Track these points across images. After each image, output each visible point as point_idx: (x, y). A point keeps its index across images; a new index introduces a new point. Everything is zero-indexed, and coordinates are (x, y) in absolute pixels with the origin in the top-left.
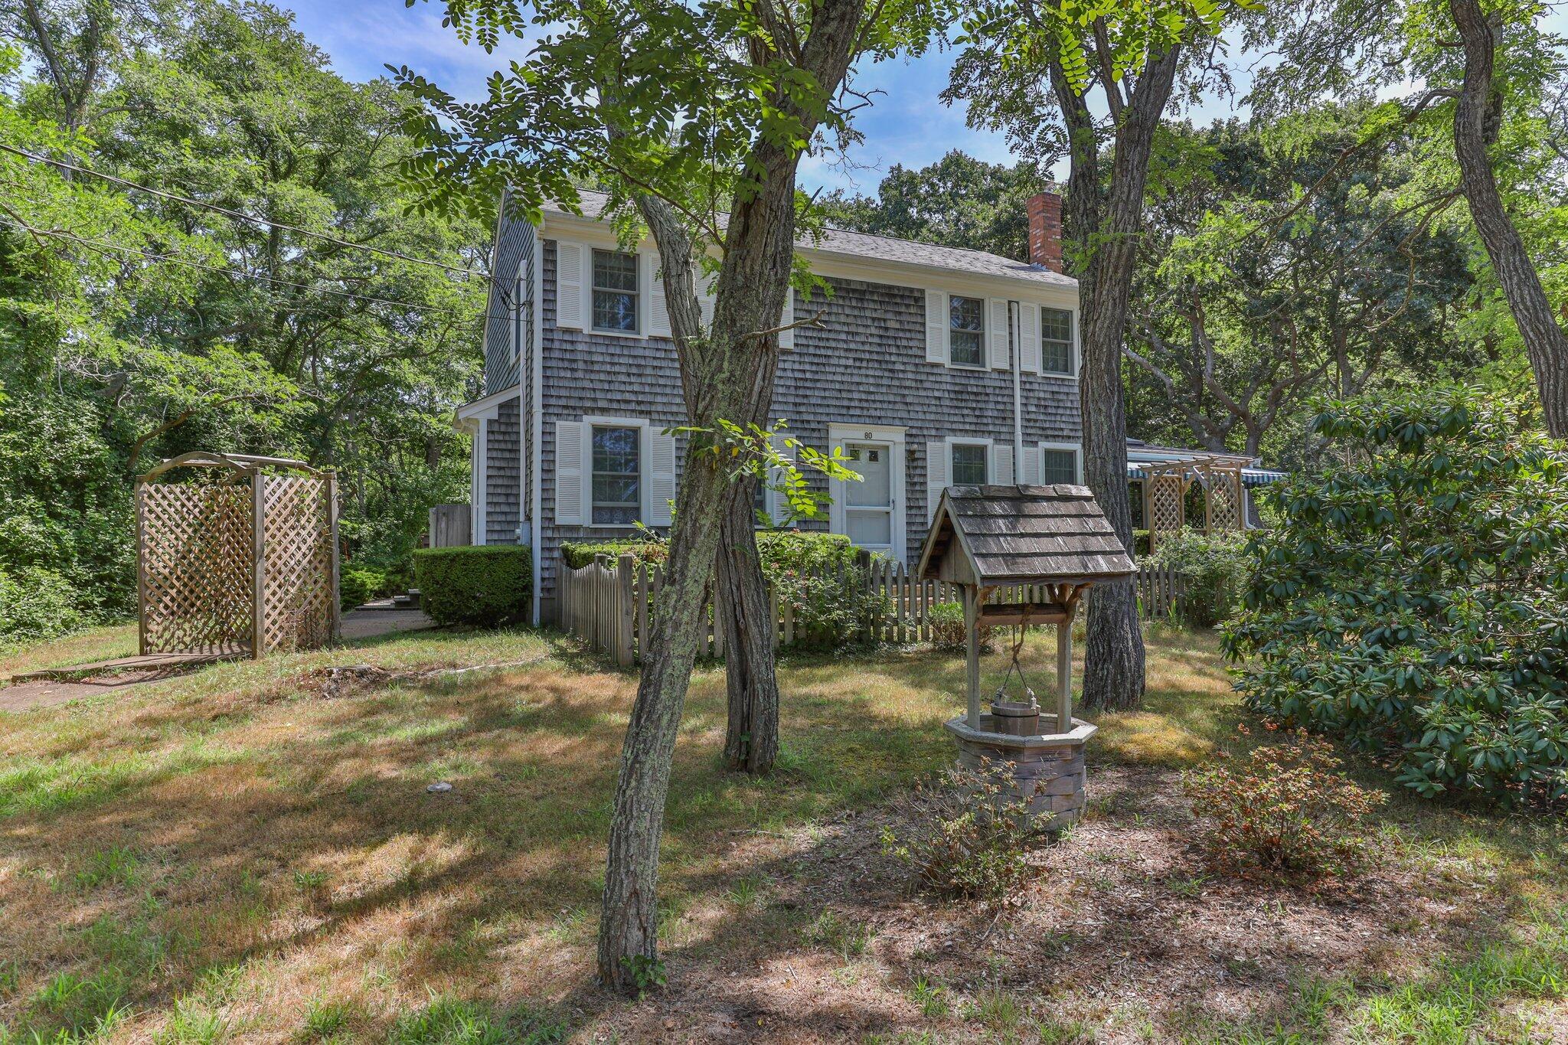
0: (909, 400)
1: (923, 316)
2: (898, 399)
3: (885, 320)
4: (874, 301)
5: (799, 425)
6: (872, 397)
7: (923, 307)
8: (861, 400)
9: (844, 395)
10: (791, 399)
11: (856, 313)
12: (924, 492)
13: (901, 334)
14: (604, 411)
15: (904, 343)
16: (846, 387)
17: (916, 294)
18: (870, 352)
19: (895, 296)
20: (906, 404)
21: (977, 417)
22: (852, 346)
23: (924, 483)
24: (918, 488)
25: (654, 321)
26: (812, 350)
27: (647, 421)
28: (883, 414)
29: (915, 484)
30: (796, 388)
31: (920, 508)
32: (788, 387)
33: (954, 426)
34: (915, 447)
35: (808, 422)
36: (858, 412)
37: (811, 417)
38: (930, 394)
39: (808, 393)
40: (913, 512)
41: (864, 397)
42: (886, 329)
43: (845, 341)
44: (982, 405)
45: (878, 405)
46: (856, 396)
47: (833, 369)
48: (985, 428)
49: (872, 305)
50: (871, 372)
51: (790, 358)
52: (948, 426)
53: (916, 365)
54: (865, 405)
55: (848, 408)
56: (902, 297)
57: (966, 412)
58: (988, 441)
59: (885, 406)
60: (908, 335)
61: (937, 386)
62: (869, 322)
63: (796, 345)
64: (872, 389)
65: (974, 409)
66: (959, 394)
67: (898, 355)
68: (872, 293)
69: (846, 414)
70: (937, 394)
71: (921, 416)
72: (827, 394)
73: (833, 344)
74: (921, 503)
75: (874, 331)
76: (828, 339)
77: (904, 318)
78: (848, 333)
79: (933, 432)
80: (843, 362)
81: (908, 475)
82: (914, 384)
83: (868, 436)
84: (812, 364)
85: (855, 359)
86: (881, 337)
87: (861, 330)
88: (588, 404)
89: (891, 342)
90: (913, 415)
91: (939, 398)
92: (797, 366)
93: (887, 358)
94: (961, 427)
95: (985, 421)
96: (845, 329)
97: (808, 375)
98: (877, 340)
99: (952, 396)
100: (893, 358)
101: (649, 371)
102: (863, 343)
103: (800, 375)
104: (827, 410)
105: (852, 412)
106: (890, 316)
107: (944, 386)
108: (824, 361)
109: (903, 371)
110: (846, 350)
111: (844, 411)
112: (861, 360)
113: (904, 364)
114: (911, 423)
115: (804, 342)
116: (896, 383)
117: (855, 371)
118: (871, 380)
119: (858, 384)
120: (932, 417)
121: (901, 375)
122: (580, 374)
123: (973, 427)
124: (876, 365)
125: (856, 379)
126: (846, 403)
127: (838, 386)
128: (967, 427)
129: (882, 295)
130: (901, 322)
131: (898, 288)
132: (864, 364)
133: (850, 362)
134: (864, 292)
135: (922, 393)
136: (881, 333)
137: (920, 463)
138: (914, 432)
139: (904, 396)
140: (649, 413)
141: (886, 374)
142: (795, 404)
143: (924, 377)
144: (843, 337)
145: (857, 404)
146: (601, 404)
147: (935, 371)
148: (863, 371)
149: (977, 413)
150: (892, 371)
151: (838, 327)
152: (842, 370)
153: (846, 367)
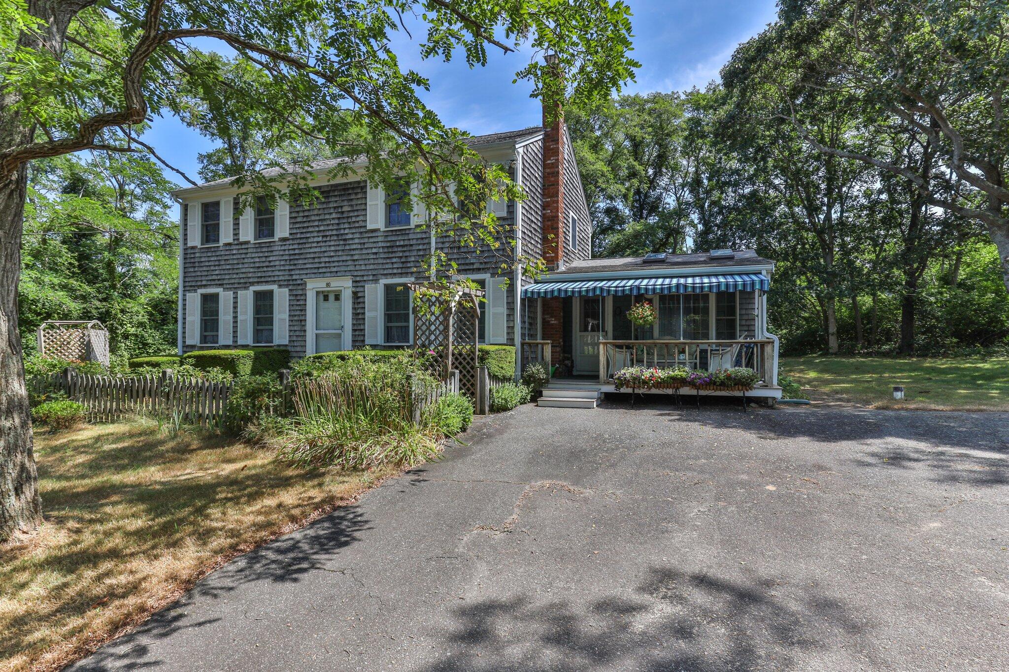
0: (356, 257)
1: (366, 198)
2: (349, 258)
3: (342, 207)
4: (336, 196)
5: (291, 283)
6: (333, 259)
7: (365, 193)
8: (325, 262)
9: (316, 260)
10: (287, 268)
11: (325, 206)
12: (364, 319)
13: (351, 214)
14: (205, 286)
15: (354, 219)
16: (317, 255)
17: (362, 184)
18: (332, 230)
19: (348, 189)
20: (354, 260)
21: (403, 263)
22: (322, 228)
23: (364, 314)
24: (360, 317)
25: (226, 236)
26: (299, 236)
27: (222, 289)
28: (339, 269)
29: (358, 314)
30: (290, 260)
31: (361, 330)
32: (286, 260)
33: (385, 272)
34: (358, 290)
35: (296, 280)
36: (324, 270)
37: (297, 277)
38: (369, 251)
39: (296, 262)
40: (357, 333)
41: (327, 260)
42: (342, 213)
43: (317, 226)
44: (407, 254)
45: (336, 264)
46: (323, 260)
47: (309, 245)
48: (409, 270)
49: (333, 199)
50: (332, 243)
51: (288, 243)
52: (382, 272)
53: (361, 233)
54: (327, 265)
55: (318, 268)
56: (353, 188)
57: (394, 260)
58: (410, 280)
59: (341, 264)
60: (356, 214)
61: (375, 245)
62: (332, 211)
63: (291, 234)
64: (332, 254)
65: (401, 257)
66: (391, 248)
67: (350, 228)
68: (334, 191)
69: (318, 272)
70: (374, 250)
71: (363, 268)
72: (306, 261)
73: (311, 229)
74: (362, 327)
75: (334, 216)
76: (308, 227)
77: (354, 203)
78: (319, 220)
79: (371, 278)
80: (316, 239)
81: (354, 309)
82: (359, 247)
83: (328, 285)
84: (299, 244)
85: (323, 236)
86: (339, 218)
87: (327, 217)
88: (199, 283)
89: (345, 221)
90: (358, 268)
91: (376, 253)
92: (291, 247)
93: (342, 232)
94: (390, 271)
95: (409, 265)
96: (317, 218)
97: (297, 252)
98: (336, 221)
99: (386, 250)
100: (346, 231)
101: (223, 263)
102: (328, 225)
103: (292, 252)
104: (305, 272)
105: (321, 270)
106: (346, 203)
107: (380, 245)
108: (304, 241)
109: (352, 239)
110: (319, 231)
111: (316, 271)
112: (327, 236)
113: (353, 233)
114: (356, 274)
115: (295, 231)
116: (347, 247)
117: (324, 244)
118: (333, 248)
119: (324, 252)
120: (372, 267)
121: (351, 242)
122: (196, 269)
123: (399, 271)
124: (335, 238)
125: (323, 249)
126: (317, 265)
127: (312, 256)
128: (395, 271)
129: (340, 190)
130: (352, 206)
131: (350, 183)
132: (328, 239)
133: (320, 239)
134: (329, 192)
135: (364, 252)
136: (339, 216)
137: (361, 300)
138: (358, 279)
139: (352, 255)
140: (222, 284)
141: (342, 242)
142: (289, 270)
143: (366, 240)
144: (316, 223)
145: (323, 265)
146: (204, 283)
147: (374, 234)
148: (328, 243)
149: (403, 260)
150: (345, 240)
151: (313, 218)
152: (315, 245)
153: (318, 242)
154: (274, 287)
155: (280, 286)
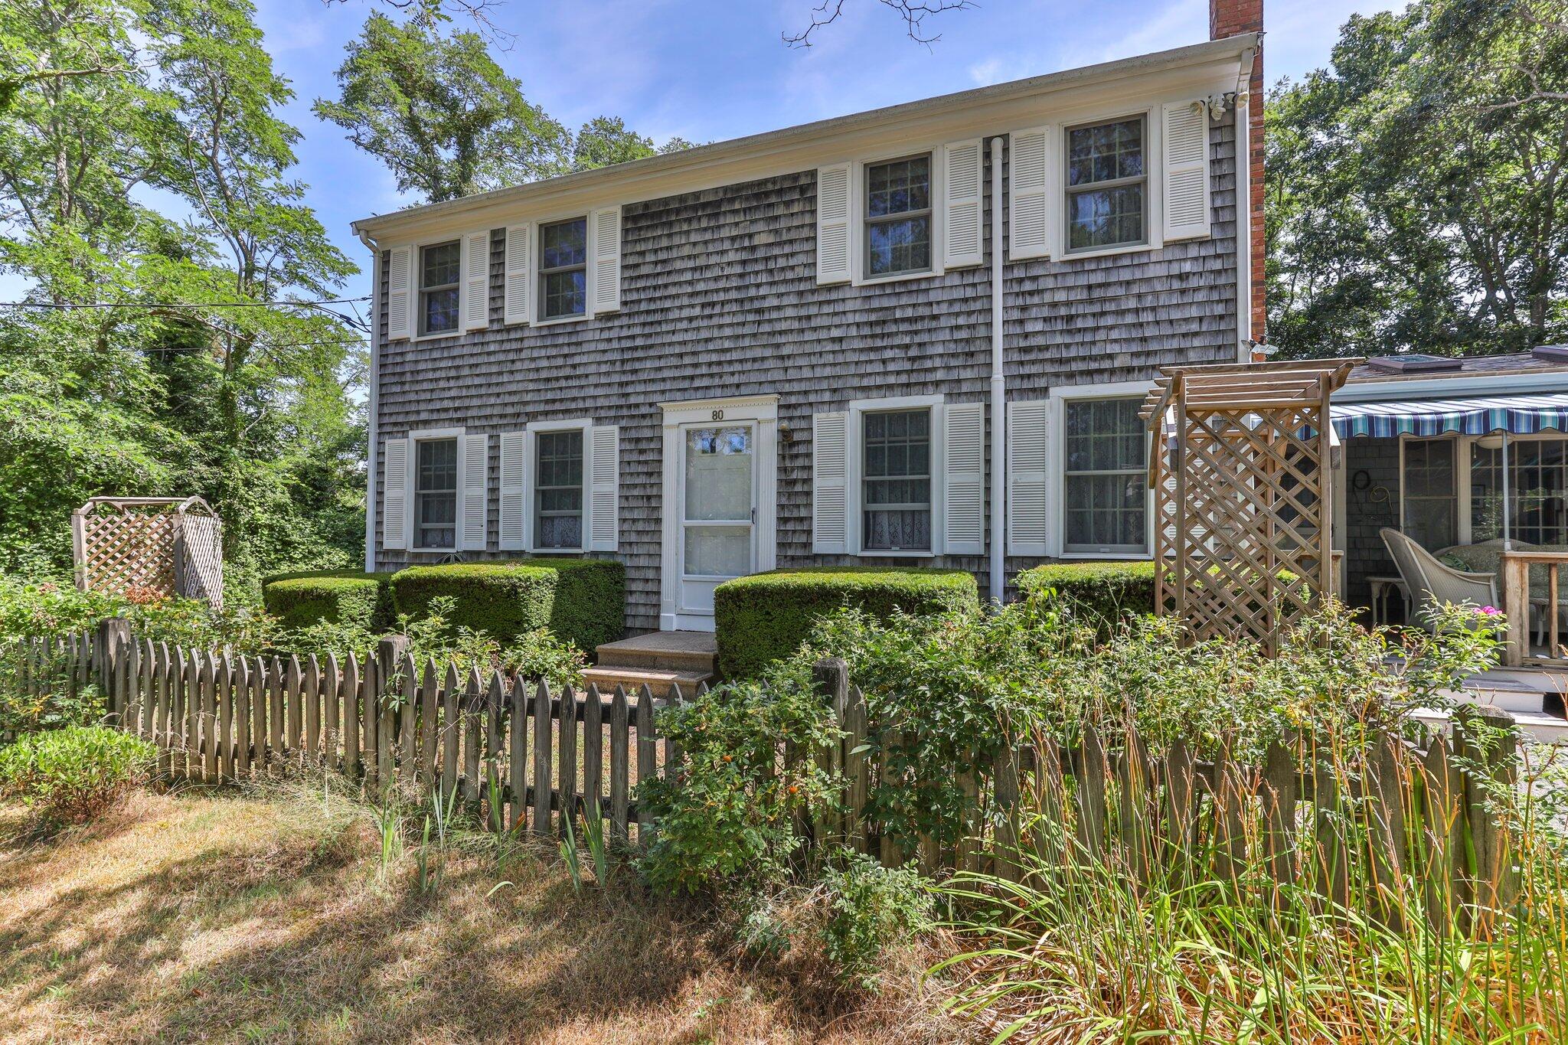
0: (786, 351)
1: (813, 212)
2: (768, 352)
3: (751, 236)
4: (735, 212)
5: (625, 412)
6: (728, 357)
7: (813, 199)
8: (710, 364)
9: (687, 360)
10: (616, 378)
11: (708, 236)
12: (809, 494)
13: (776, 251)
14: (426, 423)
15: (782, 263)
16: (689, 348)
17: (803, 181)
18: (726, 290)
19: (767, 194)
20: (782, 358)
21: (913, 359)
22: (701, 287)
23: (808, 481)
24: (798, 488)
25: (473, 314)
26: (644, 306)
27: (464, 429)
28: (743, 379)
29: (794, 482)
30: (623, 361)
31: (801, 520)
32: (613, 362)
33: (865, 382)
34: (795, 424)
35: (637, 406)
36: (705, 382)
37: (640, 399)
38: (824, 334)
39: (637, 365)
40: (790, 526)
41: (714, 358)
42: (753, 248)
43: (690, 283)
44: (925, 338)
45: (737, 367)
46: (703, 358)
47: (670, 327)
48: (930, 377)
49: (730, 219)
50: (727, 320)
51: (617, 323)
52: (856, 382)
53: (801, 293)
54: (715, 369)
55: (692, 378)
56: (780, 192)
57: (889, 354)
58: (934, 400)
59: (748, 366)
60: (787, 249)
61: (837, 320)
62: (727, 245)
63: (624, 303)
64: (727, 344)
65: (907, 347)
66: (879, 325)
67: (772, 284)
68: (732, 200)
69: (690, 388)
70: (835, 333)
71: (807, 373)
72: (662, 363)
73: (672, 291)
74: (803, 513)
75: (732, 256)
76: (666, 286)
77: (783, 224)
78: (694, 269)
79: (827, 397)
80: (685, 313)
81: (782, 469)
82: (796, 325)
83: (717, 416)
84: (644, 324)
85: (703, 306)
86: (744, 262)
87: (714, 259)
88: (413, 418)
89: (760, 267)
90: (792, 374)
91: (840, 340)
92: (625, 333)
93: (752, 292)
94: (879, 381)
95: (928, 364)
96: (691, 264)
97: (639, 342)
98: (738, 269)
99: (866, 331)
100: (762, 291)
101: (466, 371)
102: (716, 279)
103: (628, 344)
104: (661, 386)
105: (697, 383)
106: (761, 226)
107: (850, 318)
108: (658, 317)
109: (778, 308)
110: (692, 295)
111: (686, 384)
112: (713, 304)
113: (780, 295)
114: (787, 388)
115: (635, 296)
116: (766, 328)
117: (705, 323)
118: (728, 332)
119: (707, 340)
120: (828, 371)
121: (774, 315)
122: (407, 388)
123: (904, 379)
124: (735, 307)
125: (704, 334)
126: (689, 372)
127: (677, 350)
128: (892, 380)
129: (747, 198)
130: (776, 231)
131: (774, 180)
132: (717, 310)
133: (697, 311)
134: (718, 204)
135: (809, 336)
136: (745, 256)
137: (802, 449)
138: (793, 400)
139: (778, 346)
140: (465, 419)
141: (751, 317)
142: (621, 384)
143: (814, 310)
144: (688, 276)
145: (704, 370)
146: (424, 416)
147: (834, 296)
148: (715, 321)
149: (913, 352)
150: (759, 311)
151: (679, 265)
152: (684, 325)
153: (691, 319)
154: (585, 424)
155: (598, 420)
